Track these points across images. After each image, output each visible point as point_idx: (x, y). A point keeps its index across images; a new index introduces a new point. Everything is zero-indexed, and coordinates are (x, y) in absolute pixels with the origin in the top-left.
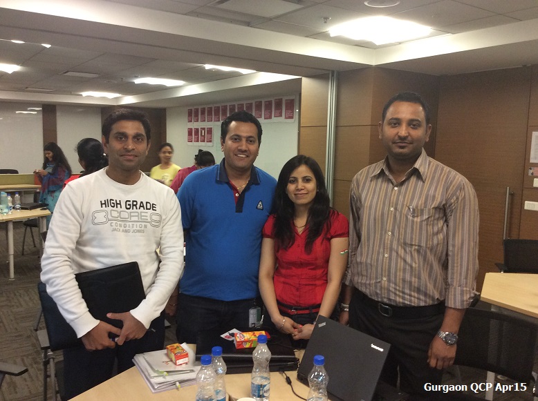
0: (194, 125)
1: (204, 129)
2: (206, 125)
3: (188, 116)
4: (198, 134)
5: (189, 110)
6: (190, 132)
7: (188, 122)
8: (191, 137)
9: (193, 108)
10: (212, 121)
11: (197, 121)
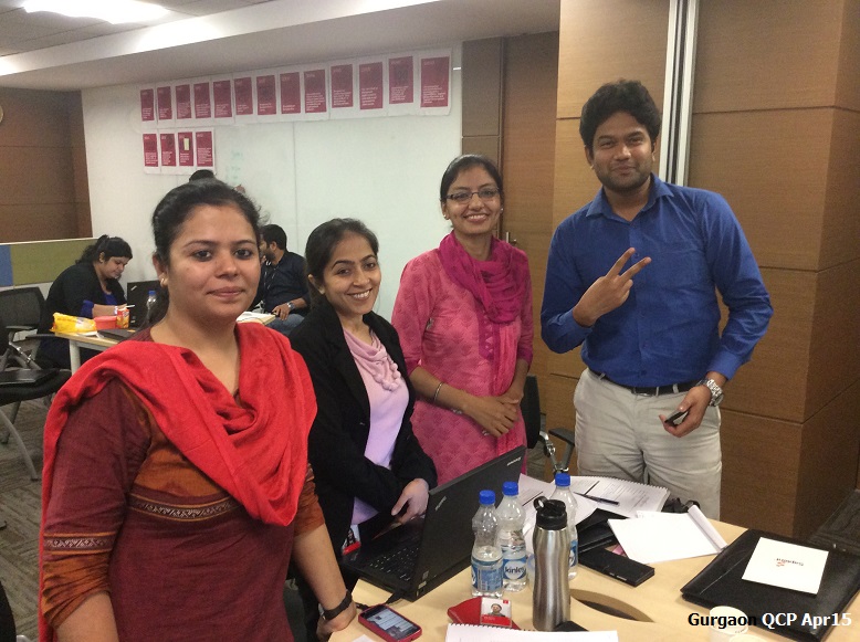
0: (160, 127)
1: (189, 135)
2: (195, 125)
3: (143, 107)
4: (174, 147)
5: (142, 92)
6: (150, 143)
7: (144, 120)
8: (153, 155)
9: (154, 87)
10: (209, 116)
11: (168, 116)
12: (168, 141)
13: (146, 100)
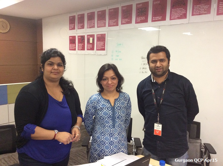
0: (78, 33)
1: (93, 36)
2: (97, 31)
3: (70, 24)
4: (84, 42)
5: (70, 17)
6: (72, 40)
7: (70, 30)
8: (73, 45)
9: (76, 14)
10: (105, 26)
11: (83, 27)
12: (82, 39)
13: (72, 21)
